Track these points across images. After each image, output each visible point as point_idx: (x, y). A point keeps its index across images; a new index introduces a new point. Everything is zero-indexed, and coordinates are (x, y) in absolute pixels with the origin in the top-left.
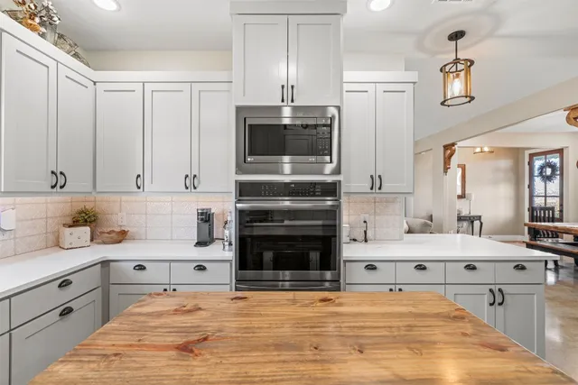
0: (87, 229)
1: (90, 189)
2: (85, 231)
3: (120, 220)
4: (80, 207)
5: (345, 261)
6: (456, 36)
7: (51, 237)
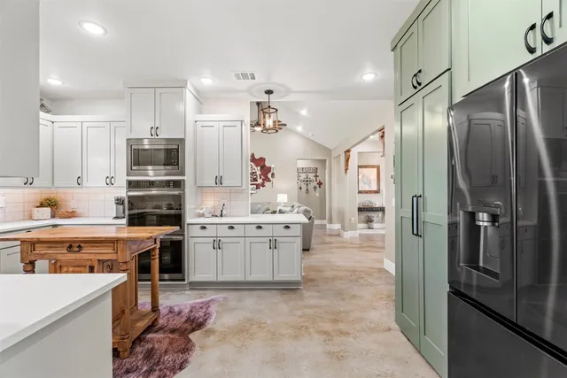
0: (49, 210)
1: (50, 185)
2: (47, 211)
3: (72, 205)
4: (47, 196)
5: (188, 224)
6: (269, 92)
7: (27, 213)
